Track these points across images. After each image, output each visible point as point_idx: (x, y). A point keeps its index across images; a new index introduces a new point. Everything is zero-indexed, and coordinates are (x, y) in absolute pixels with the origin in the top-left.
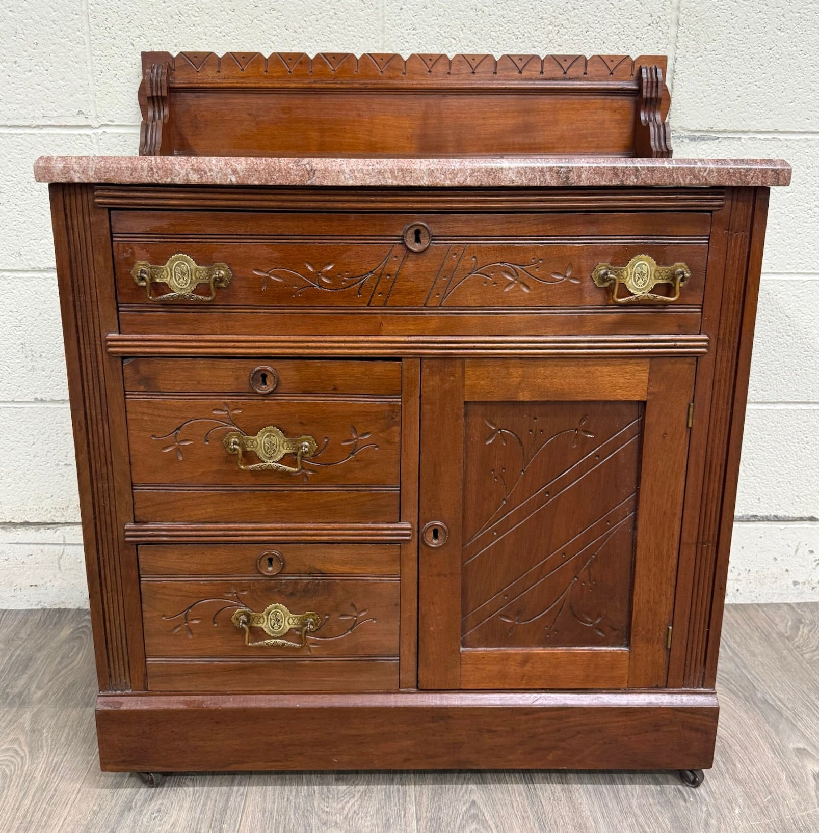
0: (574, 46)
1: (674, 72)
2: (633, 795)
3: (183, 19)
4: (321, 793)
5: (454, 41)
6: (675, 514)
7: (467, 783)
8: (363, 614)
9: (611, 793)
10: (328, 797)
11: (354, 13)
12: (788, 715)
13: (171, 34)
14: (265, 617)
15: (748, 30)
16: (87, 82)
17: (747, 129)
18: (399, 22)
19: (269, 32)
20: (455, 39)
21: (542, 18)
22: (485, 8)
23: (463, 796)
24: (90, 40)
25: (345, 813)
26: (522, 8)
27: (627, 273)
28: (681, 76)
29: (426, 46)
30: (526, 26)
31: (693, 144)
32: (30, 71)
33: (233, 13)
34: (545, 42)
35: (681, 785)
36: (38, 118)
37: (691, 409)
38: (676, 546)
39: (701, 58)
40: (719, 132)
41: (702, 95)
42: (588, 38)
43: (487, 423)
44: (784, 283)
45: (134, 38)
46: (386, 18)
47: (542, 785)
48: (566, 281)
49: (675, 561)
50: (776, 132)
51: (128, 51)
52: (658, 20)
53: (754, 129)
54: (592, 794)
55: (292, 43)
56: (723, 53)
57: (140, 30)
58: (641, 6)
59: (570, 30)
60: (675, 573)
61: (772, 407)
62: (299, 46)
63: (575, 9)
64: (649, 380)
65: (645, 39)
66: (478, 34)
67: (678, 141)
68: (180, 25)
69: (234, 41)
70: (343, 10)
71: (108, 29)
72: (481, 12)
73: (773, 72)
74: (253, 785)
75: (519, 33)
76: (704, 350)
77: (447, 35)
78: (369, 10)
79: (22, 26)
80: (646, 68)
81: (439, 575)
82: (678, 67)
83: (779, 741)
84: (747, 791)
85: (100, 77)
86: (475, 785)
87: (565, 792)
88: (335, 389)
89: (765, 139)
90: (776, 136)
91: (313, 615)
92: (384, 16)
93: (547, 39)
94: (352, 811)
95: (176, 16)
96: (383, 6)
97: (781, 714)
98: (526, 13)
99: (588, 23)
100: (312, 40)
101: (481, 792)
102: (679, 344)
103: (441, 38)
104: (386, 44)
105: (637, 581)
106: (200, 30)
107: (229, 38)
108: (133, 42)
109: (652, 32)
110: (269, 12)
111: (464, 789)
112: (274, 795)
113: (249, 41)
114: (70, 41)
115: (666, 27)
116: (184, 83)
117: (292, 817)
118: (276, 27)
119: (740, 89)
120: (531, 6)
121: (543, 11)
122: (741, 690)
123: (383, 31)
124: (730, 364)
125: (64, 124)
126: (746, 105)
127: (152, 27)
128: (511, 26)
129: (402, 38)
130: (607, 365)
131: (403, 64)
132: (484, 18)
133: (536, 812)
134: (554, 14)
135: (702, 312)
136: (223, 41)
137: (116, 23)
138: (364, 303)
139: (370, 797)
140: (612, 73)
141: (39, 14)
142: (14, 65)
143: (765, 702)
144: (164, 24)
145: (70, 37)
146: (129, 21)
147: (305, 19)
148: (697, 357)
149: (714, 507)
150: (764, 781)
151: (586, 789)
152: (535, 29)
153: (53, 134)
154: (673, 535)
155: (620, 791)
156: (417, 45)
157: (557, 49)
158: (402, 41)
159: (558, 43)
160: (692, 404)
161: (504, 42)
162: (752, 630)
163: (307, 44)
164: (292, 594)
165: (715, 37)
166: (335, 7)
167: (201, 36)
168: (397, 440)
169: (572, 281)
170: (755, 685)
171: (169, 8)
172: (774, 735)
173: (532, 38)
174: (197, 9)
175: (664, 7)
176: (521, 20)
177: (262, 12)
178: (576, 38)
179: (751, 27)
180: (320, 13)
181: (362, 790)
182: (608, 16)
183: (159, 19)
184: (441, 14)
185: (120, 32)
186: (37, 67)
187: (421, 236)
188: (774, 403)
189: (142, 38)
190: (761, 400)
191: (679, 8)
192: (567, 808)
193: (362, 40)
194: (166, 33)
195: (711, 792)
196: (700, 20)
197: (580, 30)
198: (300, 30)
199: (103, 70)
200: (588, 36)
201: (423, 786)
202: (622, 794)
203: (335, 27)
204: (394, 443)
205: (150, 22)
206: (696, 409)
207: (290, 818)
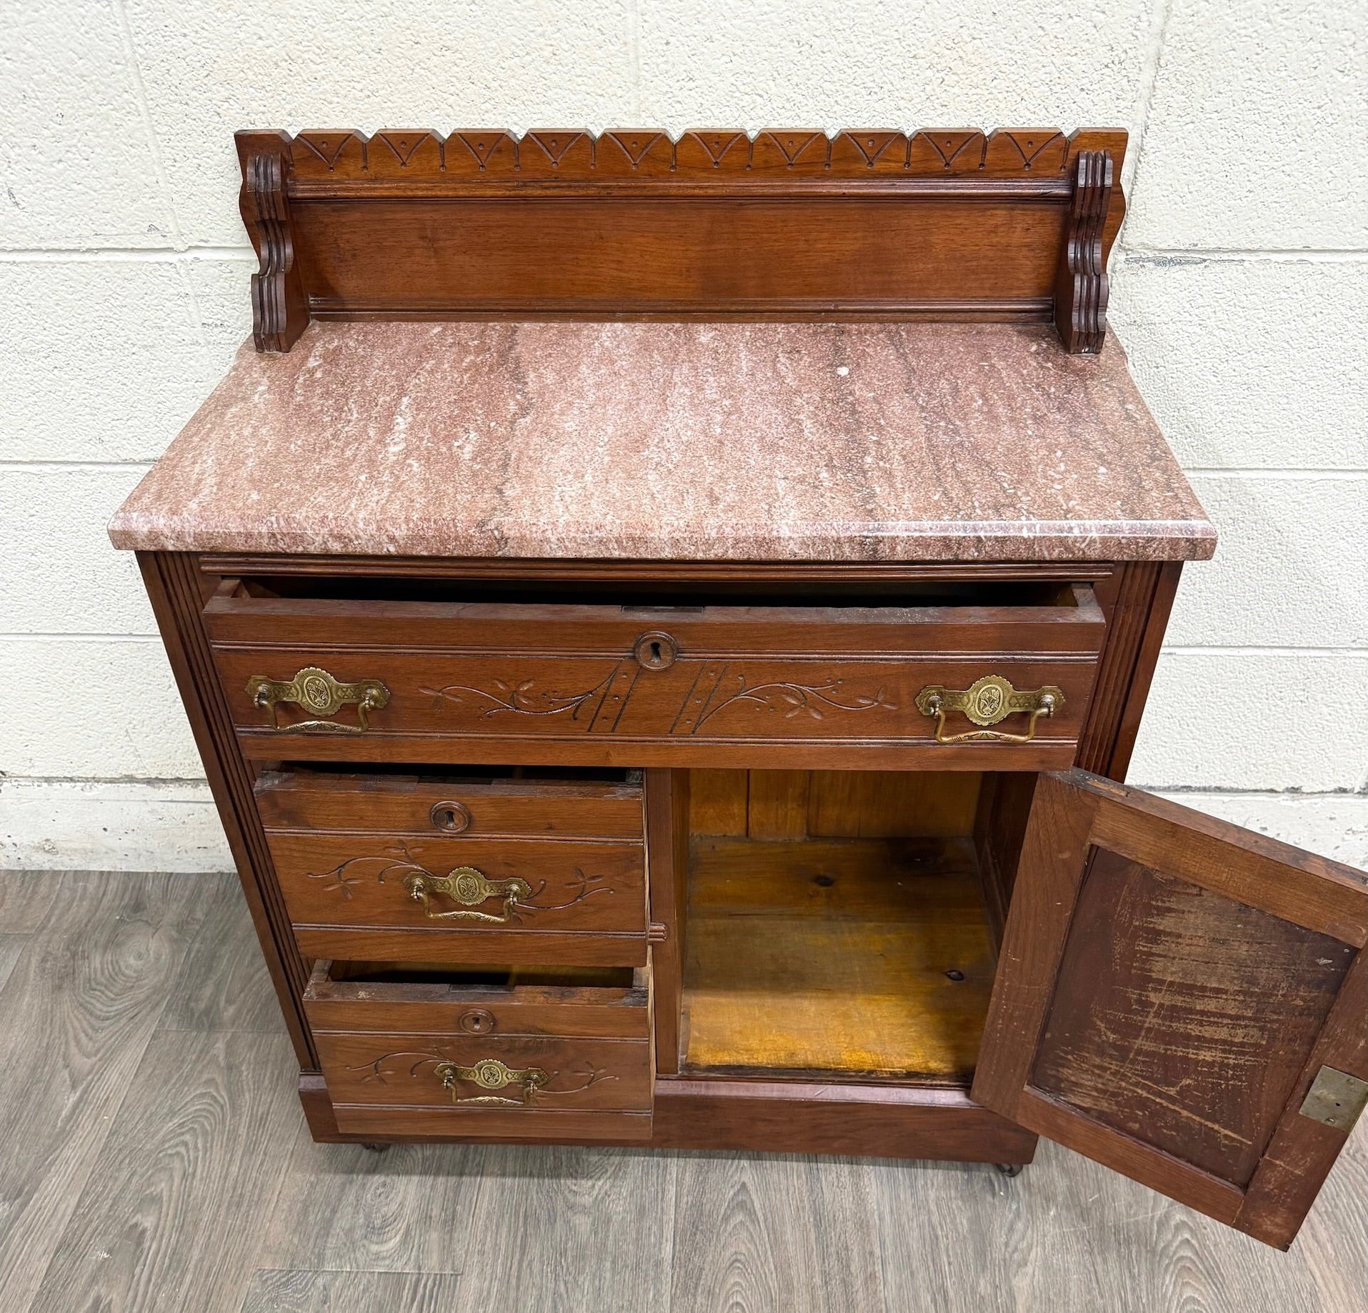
0: (969, 106)
1: (1142, 150)
3: (295, 68)
5: (759, 100)
11: (586, 53)
13: (279, 95)
15: (1284, 74)
16: (154, 179)
17: (1256, 246)
18: (663, 67)
19: (441, 88)
20: (761, 96)
21: (914, 57)
22: (814, 39)
23: (732, 1176)
24: (149, 109)
25: (594, 1194)
26: (880, 38)
27: (969, 699)
28: (1152, 157)
29: (712, 108)
30: (886, 71)
31: (1161, 270)
32: (60, 161)
33: (379, 56)
34: (918, 100)
35: (994, 1171)
36: (87, 237)
39: (1191, 126)
40: (1208, 251)
41: (1186, 189)
42: (995, 91)
44: (1282, 483)
45: (219, 103)
46: (641, 61)
47: (827, 1166)
50: (1307, 249)
51: (213, 125)
52: (1123, 56)
53: (1270, 247)
55: (483, 107)
56: (1233, 115)
57: (227, 89)
58: (1094, 31)
59: (964, 77)
61: (1235, 652)
62: (495, 111)
63: (974, 39)
65: (1096, 93)
66: (801, 86)
67: (1135, 265)
68: (292, 79)
69: (384, 105)
70: (566, 47)
71: (173, 88)
72: (807, 47)
73: (1317, 149)
75: (872, 85)
77: (748, 90)
78: (611, 47)
79: (32, 85)
80: (1087, 157)
82: (1150, 143)
85: (173, 169)
86: (748, 1162)
87: (853, 1175)
89: (1286, 262)
90: (1305, 256)
92: (637, 58)
93: (922, 94)
94: (603, 1192)
95: (284, 64)
96: (636, 40)
98: (886, 48)
99: (996, 64)
100: (517, 102)
101: (754, 1172)
103: (737, 94)
104: (643, 107)
106: (326, 86)
107: (377, 100)
108: (219, 111)
109: (1109, 79)
110: (440, 53)
111: (734, 1167)
113: (411, 105)
114: (114, 109)
115: (1136, 70)
116: (311, 190)
118: (453, 79)
119: (1253, 178)
120: (896, 35)
121: (918, 43)
123: (637, 84)
125: (130, 246)
126: (1260, 205)
127: (245, 82)
128: (859, 71)
129: (670, 95)
131: (670, 151)
132: (812, 58)
133: (814, 1201)
134: (936, 49)
136: (366, 106)
137: (186, 78)
139: (625, 1172)
140: (1028, 164)
141: (56, 64)
142: (33, 152)
144: (266, 78)
145: (114, 103)
146: (206, 72)
147: (503, 65)
151: (878, 1172)
152: (901, 76)
153: (116, 262)
155: (919, 1176)
156: (696, 108)
157: (940, 112)
158: (670, 101)
159: (940, 100)
161: (847, 100)
163: (509, 108)
165: (1222, 87)
166: (554, 43)
167: (329, 97)
171: (271, 49)
173: (896, 93)
174: (318, 51)
175: (1136, 33)
176: (877, 61)
177: (427, 54)
178: (974, 91)
179: (1290, 68)
180: (527, 54)
181: (616, 1162)
182: (1033, 52)
183: (255, 69)
184: (737, 52)
185: (195, 93)
186: (70, 155)
188: (1239, 647)
189: (230, 101)
190: (1219, 644)
191: (1162, 35)
192: (851, 1199)
193: (601, 99)
194: (270, 94)
196: (1200, 56)
197: (981, 77)
198: (496, 84)
199: (178, 159)
200: (995, 87)
203: (555, 77)
205: (242, 74)
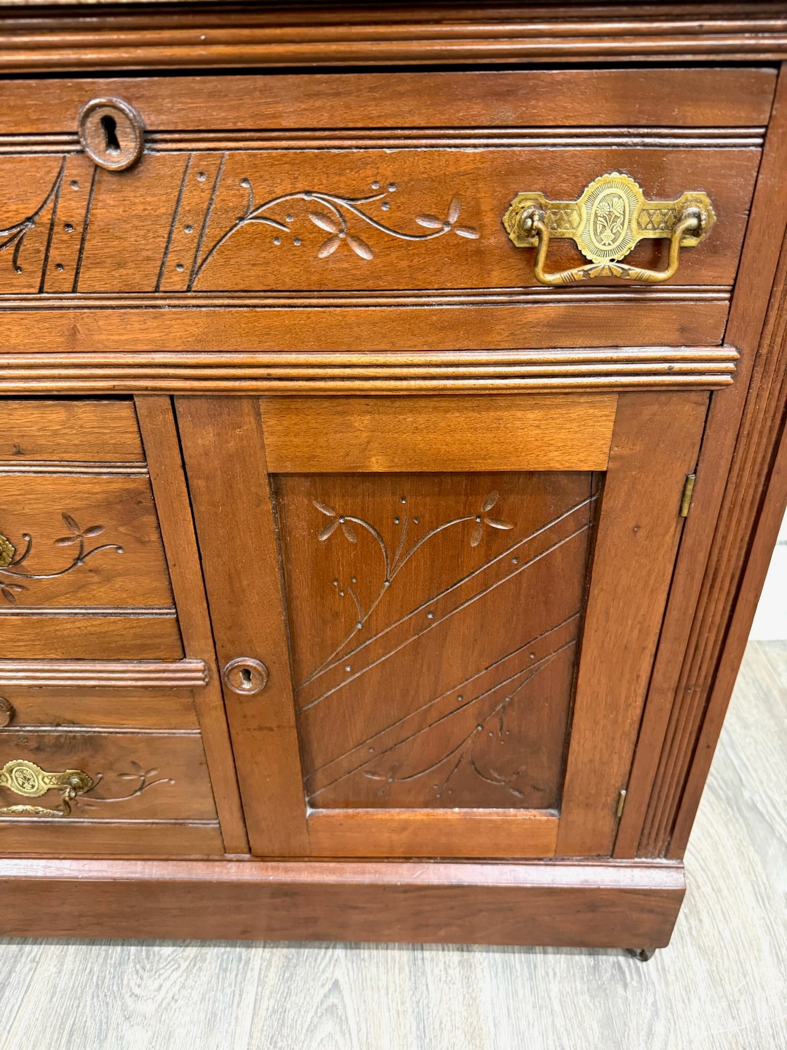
2: (555, 974)
4: (138, 960)
6: (644, 649)
7: (334, 948)
8: (153, 773)
9: (526, 969)
10: (144, 968)
12: (782, 832)
14: (8, 775)
23: (323, 972)
25: (159, 998)
27: (580, 215)
35: (624, 955)
37: (690, 487)
38: (642, 691)
43: (319, 507)
47: (434, 953)
48: (452, 234)
49: (638, 711)
54: (500, 970)
60: (636, 726)
64: (614, 434)
74: (52, 944)
76: (727, 378)
81: (261, 728)
83: (765, 881)
84: (713, 971)
86: (343, 951)
87: (463, 967)
88: (19, 453)
91: (77, 773)
94: (170, 995)
97: (773, 830)
101: (350, 965)
102: (677, 366)
105: (575, 736)
111: (327, 959)
112: (75, 961)
117: (88, 1003)
122: (723, 785)
124: (773, 404)
130: (533, 408)
133: (418, 1002)
135: (731, 300)
138: (31, 286)
139: (200, 969)
143: (754, 807)
148: (712, 392)
149: (711, 638)
150: (738, 953)
151: (492, 962)
154: (638, 677)
155: (539, 965)
160: (692, 477)
162: (747, 683)
164: (38, 749)
168: (154, 537)
169: (462, 233)
170: (743, 776)
172: (759, 868)
181: (192, 956)
187: (118, 133)
192: (461, 998)
195: (664, 969)
201: (275, 950)
202: (541, 972)
204: (149, 542)
206: (699, 486)
207: (85, 1005)
